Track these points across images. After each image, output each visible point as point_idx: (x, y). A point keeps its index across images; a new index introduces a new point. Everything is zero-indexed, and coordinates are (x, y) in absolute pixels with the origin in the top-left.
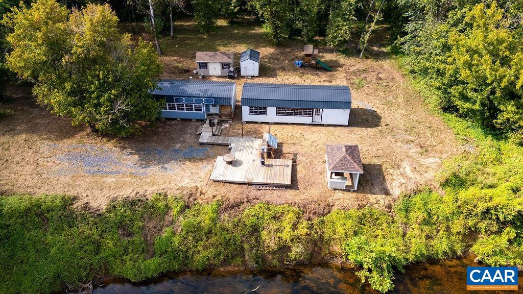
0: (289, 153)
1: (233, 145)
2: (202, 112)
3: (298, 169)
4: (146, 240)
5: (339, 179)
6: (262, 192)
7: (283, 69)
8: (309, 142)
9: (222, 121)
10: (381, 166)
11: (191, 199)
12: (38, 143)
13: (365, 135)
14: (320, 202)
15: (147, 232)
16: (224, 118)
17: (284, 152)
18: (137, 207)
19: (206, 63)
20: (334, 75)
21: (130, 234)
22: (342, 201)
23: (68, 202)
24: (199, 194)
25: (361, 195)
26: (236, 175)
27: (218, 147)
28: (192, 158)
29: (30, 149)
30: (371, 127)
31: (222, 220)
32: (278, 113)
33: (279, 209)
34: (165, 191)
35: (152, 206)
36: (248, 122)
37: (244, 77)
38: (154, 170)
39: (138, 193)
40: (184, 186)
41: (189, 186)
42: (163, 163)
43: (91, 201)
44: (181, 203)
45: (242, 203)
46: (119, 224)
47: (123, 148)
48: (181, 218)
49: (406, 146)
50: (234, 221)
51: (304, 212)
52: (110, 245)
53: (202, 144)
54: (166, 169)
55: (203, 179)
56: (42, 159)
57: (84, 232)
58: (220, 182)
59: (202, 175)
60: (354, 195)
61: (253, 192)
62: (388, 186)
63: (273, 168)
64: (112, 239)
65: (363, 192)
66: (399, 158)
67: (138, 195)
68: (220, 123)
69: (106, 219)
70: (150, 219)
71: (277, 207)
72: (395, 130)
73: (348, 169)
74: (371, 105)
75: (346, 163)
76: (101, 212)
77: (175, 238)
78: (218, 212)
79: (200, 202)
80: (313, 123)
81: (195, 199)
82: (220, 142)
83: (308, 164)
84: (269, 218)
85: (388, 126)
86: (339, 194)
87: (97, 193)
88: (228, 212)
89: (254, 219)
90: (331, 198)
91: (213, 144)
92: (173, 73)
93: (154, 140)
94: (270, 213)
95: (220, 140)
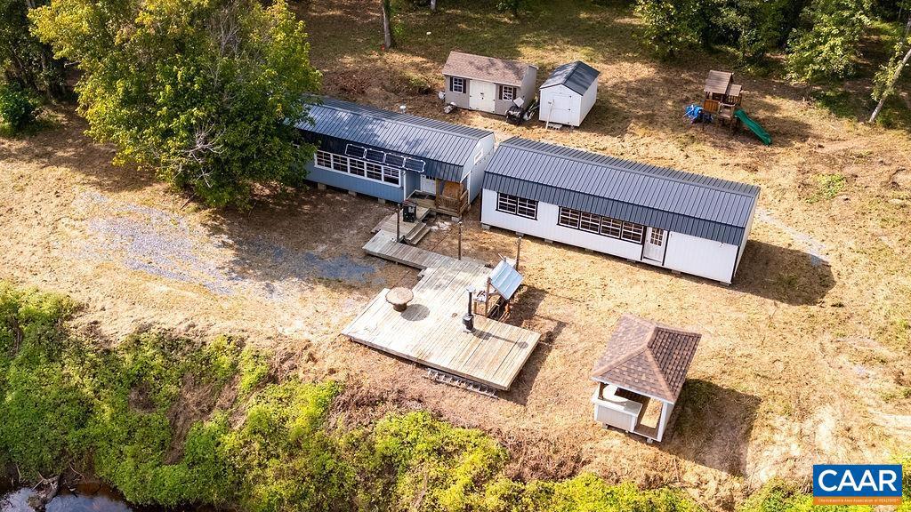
0: (548, 318)
1: (428, 272)
2: (399, 186)
3: (548, 359)
4: (174, 426)
5: (621, 404)
6: (439, 389)
7: (650, 121)
8: (611, 304)
9: (440, 214)
10: (758, 401)
11: (285, 366)
12: (77, 189)
13: (763, 318)
14: (561, 447)
15: (181, 409)
16: (443, 209)
17: (539, 311)
18: (180, 353)
19: (465, 80)
20: (774, 154)
21: (149, 405)
22: (611, 457)
23: (64, 312)
24: (306, 357)
25: (666, 458)
26: (402, 337)
27: (400, 268)
28: (335, 281)
29: (58, 196)
30: (791, 301)
31: (331, 425)
32: (563, 221)
33: (457, 435)
34: (245, 334)
35: (207, 360)
36: (493, 228)
37: (543, 123)
38: (251, 288)
39: (194, 326)
40: (287, 334)
41: (296, 336)
42: (274, 278)
43: (104, 321)
44: (262, 369)
45: (383, 400)
46: (134, 378)
47: (216, 230)
48: (253, 400)
49: (858, 369)
50: (353, 435)
51: (510, 459)
52: (107, 416)
53: (369, 255)
54: (272, 291)
55: (331, 330)
56: (66, 221)
57: (70, 376)
58: (361, 344)
59: (335, 321)
60: (651, 452)
61: (419, 384)
62: (749, 452)
63: (487, 343)
64: (113, 404)
65: (677, 452)
66: (818, 394)
67: (191, 329)
68: (429, 218)
69: (115, 363)
70: (197, 384)
71: (455, 431)
72: (853, 321)
73: (640, 386)
74: (828, 246)
75: (640, 369)
76: (113, 345)
77: (227, 438)
78: (327, 408)
79: (301, 375)
80: (644, 261)
81: (293, 367)
82: (406, 258)
83: (579, 353)
84: (427, 451)
85: (840, 310)
86: (615, 441)
87: (122, 306)
88: (347, 413)
89: (393, 443)
90: (590, 444)
91: (390, 261)
92: (396, 92)
93: (283, 227)
94: (433, 438)
95: (408, 255)
